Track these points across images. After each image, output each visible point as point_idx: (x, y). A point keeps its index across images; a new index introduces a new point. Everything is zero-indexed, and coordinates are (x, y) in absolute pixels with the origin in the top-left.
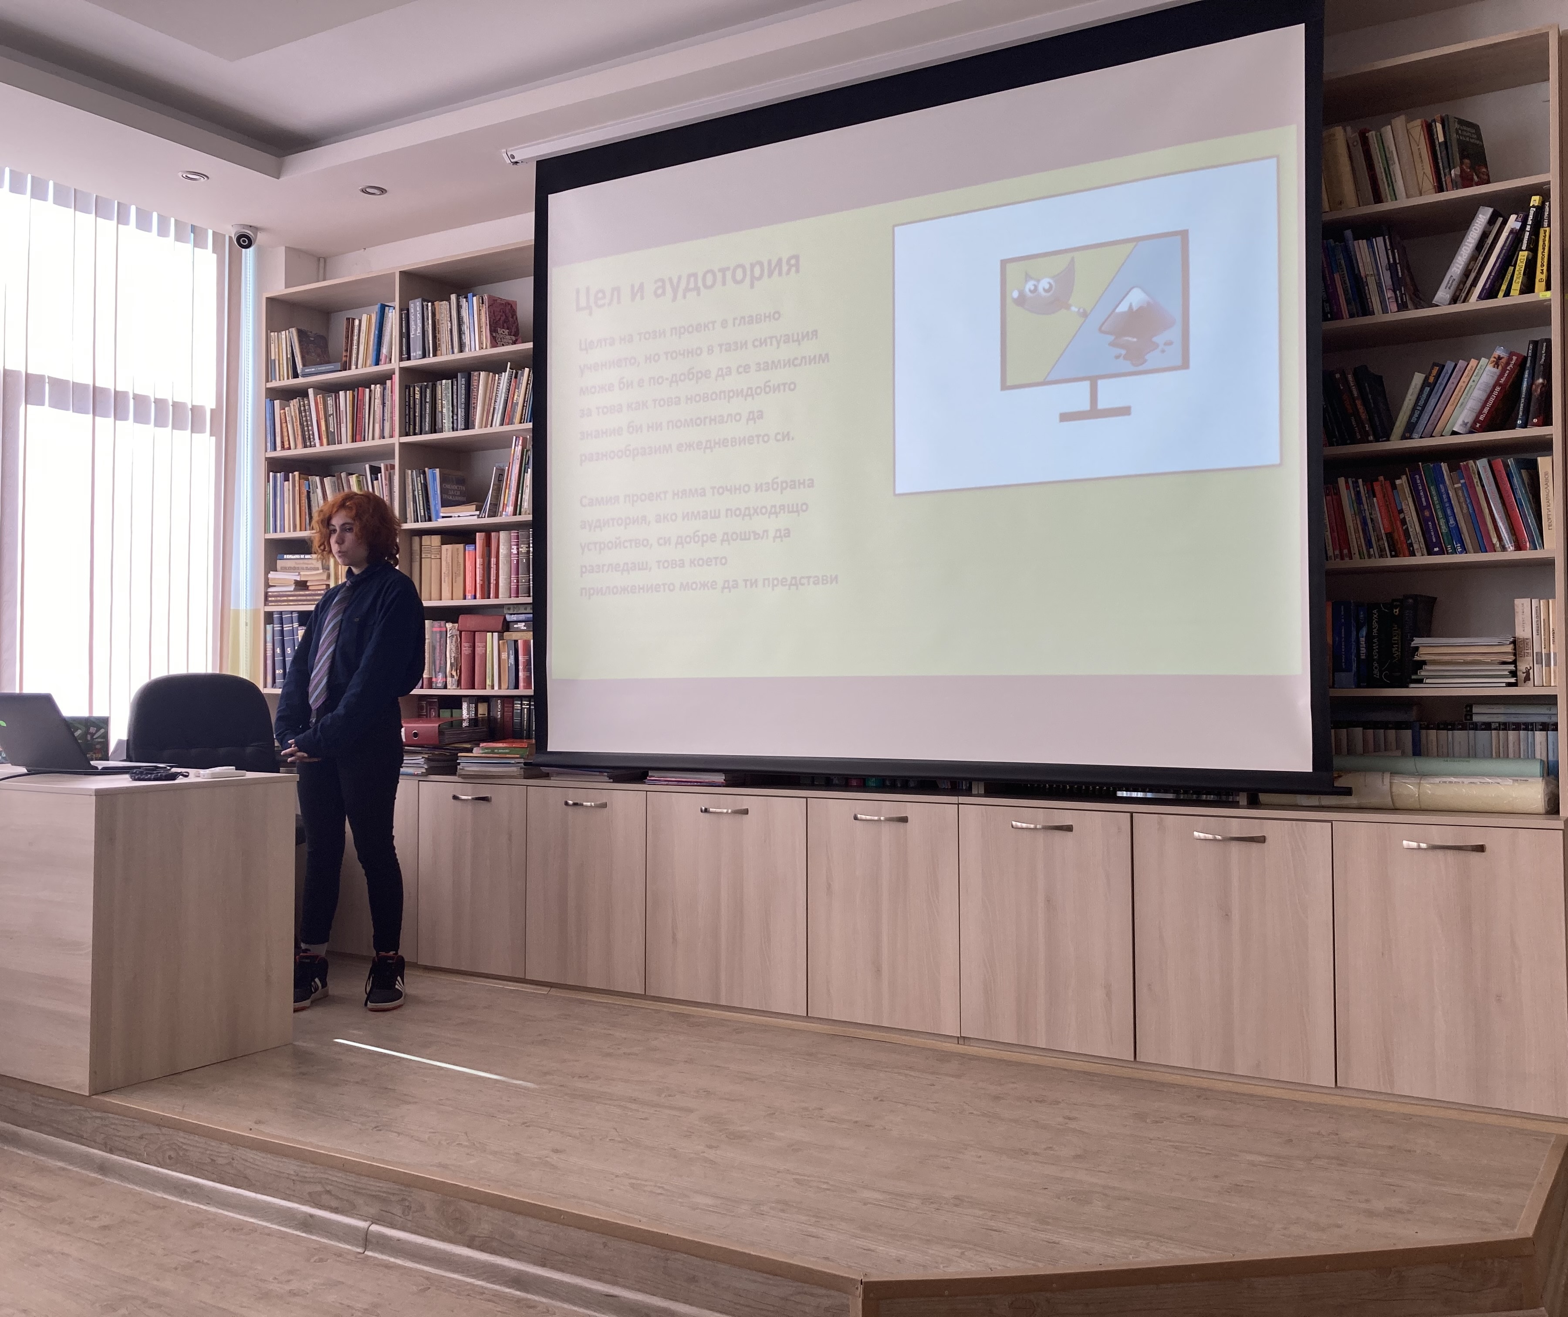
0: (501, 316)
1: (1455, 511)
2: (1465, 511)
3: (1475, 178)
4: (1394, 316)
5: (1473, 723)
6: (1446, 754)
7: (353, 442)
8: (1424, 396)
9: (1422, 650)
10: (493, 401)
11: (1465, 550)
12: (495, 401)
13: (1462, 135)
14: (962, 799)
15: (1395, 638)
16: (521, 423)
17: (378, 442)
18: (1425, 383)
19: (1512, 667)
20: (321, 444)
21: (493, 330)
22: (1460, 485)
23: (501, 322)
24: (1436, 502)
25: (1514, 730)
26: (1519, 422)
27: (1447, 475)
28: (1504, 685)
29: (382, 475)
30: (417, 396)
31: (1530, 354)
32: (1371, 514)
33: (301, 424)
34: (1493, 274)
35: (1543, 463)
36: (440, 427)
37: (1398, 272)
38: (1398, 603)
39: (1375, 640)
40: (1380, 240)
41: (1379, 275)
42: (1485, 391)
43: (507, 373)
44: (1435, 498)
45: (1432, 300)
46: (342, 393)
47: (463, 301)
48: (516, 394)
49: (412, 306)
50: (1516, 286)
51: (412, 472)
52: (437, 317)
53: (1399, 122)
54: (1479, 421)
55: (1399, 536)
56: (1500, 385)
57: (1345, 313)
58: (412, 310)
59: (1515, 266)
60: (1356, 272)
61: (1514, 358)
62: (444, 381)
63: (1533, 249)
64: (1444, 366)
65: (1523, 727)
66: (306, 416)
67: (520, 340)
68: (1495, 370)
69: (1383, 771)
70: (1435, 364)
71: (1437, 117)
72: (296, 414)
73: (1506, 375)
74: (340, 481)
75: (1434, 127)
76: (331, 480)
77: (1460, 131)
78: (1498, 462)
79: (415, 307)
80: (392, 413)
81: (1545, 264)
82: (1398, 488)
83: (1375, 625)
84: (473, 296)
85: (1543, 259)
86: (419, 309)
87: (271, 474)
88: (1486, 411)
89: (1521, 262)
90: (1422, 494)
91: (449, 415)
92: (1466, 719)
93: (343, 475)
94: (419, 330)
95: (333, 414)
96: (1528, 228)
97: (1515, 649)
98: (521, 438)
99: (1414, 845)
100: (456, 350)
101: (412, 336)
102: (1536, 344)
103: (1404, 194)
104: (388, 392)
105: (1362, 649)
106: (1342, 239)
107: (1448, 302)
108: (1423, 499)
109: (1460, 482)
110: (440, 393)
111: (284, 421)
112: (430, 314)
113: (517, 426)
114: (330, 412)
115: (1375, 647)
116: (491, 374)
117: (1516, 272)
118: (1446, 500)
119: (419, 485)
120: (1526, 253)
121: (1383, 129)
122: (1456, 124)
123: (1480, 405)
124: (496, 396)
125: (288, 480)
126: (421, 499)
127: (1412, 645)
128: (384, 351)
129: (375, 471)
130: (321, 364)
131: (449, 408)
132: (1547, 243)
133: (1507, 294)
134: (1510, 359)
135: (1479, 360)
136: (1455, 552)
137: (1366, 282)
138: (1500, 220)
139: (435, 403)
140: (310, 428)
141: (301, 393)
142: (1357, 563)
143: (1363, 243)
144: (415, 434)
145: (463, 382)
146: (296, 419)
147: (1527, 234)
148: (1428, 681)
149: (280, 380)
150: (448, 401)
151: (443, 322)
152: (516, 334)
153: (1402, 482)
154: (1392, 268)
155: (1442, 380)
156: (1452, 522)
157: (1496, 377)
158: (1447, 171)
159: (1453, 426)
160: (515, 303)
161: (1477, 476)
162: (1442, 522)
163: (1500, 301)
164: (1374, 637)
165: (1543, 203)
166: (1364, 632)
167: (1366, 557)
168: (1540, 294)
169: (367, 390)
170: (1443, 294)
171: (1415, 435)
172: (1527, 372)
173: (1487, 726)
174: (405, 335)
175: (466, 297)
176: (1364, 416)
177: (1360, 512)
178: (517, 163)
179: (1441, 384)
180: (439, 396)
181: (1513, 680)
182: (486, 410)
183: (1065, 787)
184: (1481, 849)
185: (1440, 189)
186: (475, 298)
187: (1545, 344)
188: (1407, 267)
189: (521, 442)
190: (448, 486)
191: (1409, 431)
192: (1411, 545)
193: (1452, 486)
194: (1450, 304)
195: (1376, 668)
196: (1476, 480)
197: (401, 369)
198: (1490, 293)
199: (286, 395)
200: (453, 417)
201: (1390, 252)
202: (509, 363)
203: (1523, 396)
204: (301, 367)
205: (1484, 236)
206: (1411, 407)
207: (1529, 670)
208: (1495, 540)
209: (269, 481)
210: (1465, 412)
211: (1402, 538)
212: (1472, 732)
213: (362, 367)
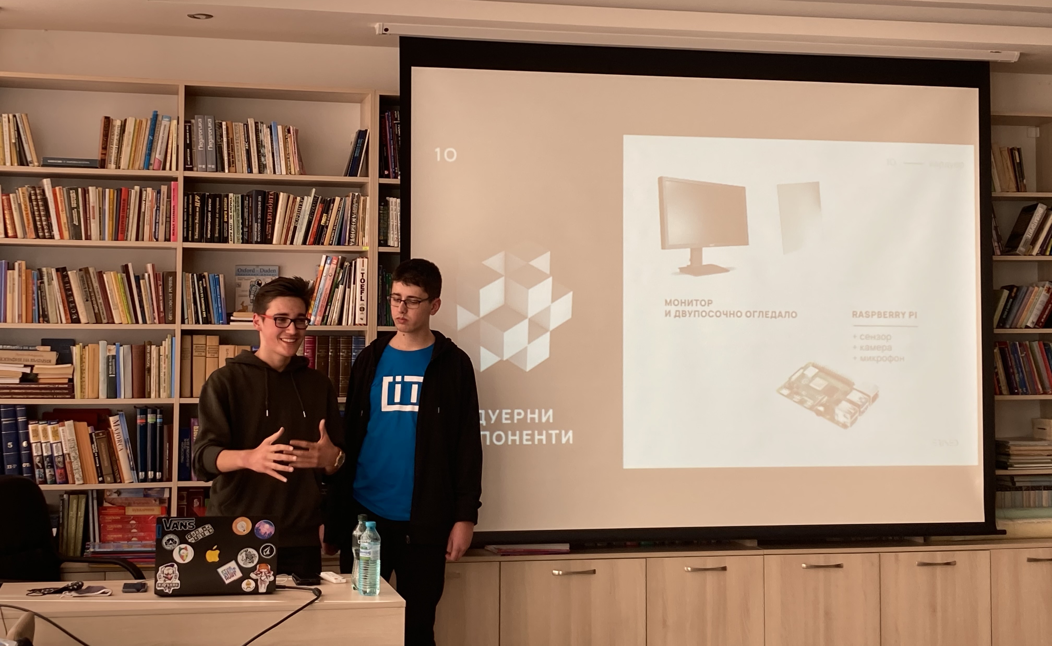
1: (1023, 369)
2: (1027, 370)
5: (1015, 487)
7: (113, 240)
10: (294, 220)
11: (1027, 392)
16: (330, 244)
17: (151, 244)
18: (1009, 296)
20: (62, 237)
25: (1032, 490)
27: (1019, 349)
33: (33, 213)
34: (1044, 241)
36: (225, 235)
37: (998, 232)
42: (1043, 306)
43: (311, 197)
44: (1013, 362)
45: (1016, 252)
46: (92, 189)
47: (263, 127)
48: (324, 218)
49: (199, 120)
51: (193, 275)
52: (231, 136)
54: (1041, 322)
56: (1051, 303)
58: (199, 125)
62: (231, 195)
64: (1020, 288)
66: (40, 206)
68: (1047, 294)
70: (1014, 286)
71: (1015, 147)
72: (25, 201)
74: (88, 276)
75: (1014, 152)
76: (77, 274)
78: (1041, 344)
79: (205, 122)
80: (168, 217)
84: (277, 124)
86: (210, 125)
88: (1045, 316)
90: (1009, 359)
91: (237, 227)
92: (1013, 485)
94: (211, 145)
95: (78, 207)
98: (336, 258)
101: (199, 149)
103: (999, 188)
104: (163, 196)
108: (1009, 362)
110: (226, 205)
111: (7, 207)
112: (224, 133)
113: (329, 248)
114: (74, 205)
116: (292, 196)
118: (1018, 363)
119: (201, 288)
123: (1041, 313)
124: (297, 216)
125: (13, 269)
126: (203, 301)
128: (158, 155)
131: (238, 221)
133: (1049, 253)
135: (1039, 288)
136: (1023, 394)
139: (220, 214)
140: (45, 218)
145: (260, 199)
148: (1013, 466)
150: (237, 213)
153: (996, 351)
156: (1021, 375)
157: (1047, 298)
158: (1021, 179)
159: (1027, 323)
162: (1017, 376)
163: (1049, 257)
169: (133, 191)
170: (1021, 248)
171: (1008, 326)
174: (189, 146)
175: (267, 124)
179: (1020, 298)
182: (285, 227)
185: (1018, 189)
186: (279, 127)
189: (335, 261)
191: (1002, 325)
194: (1023, 255)
196: (1030, 352)
197: (185, 178)
200: (242, 229)
202: (314, 189)
206: (1001, 310)
208: (1040, 387)
210: (1033, 316)
212: (1015, 491)
213: (128, 169)
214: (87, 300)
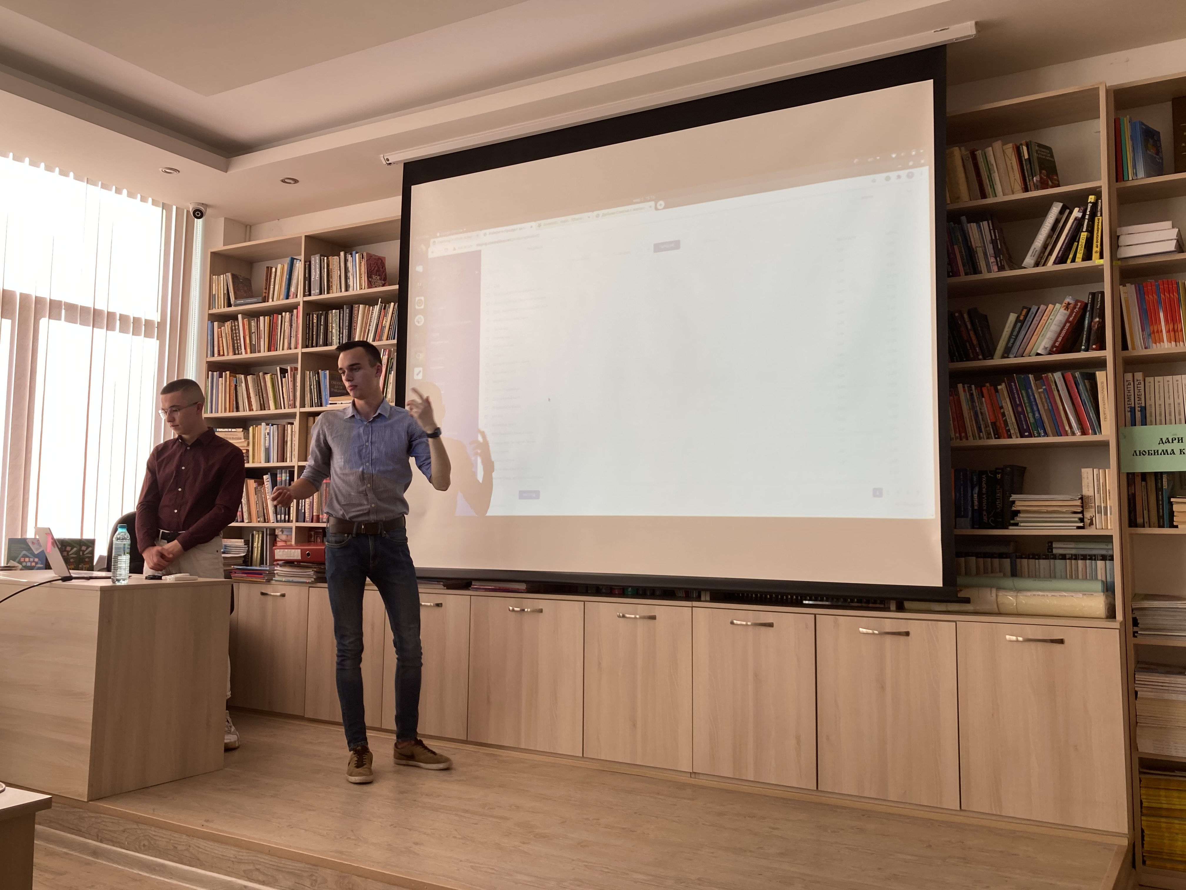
0: (375, 267)
1: (1039, 407)
2: (1046, 408)
3: (1050, 183)
4: (996, 274)
5: (1053, 555)
6: (1035, 575)
7: (268, 351)
8: (1017, 329)
9: (1017, 503)
10: (368, 325)
11: (1046, 434)
12: (370, 325)
13: (1040, 154)
14: (695, 604)
15: (999, 495)
16: (387, 340)
17: (287, 352)
18: (1017, 320)
19: (1080, 516)
20: (246, 353)
21: (369, 276)
22: (1042, 390)
23: (375, 271)
24: (1026, 401)
25: (1082, 559)
26: (1083, 347)
27: (1034, 384)
28: (1075, 528)
29: (289, 375)
30: (315, 321)
31: (1090, 302)
32: (980, 409)
33: (233, 339)
34: (1063, 247)
35: (1100, 376)
36: (331, 341)
37: (998, 246)
38: (1000, 471)
39: (984, 496)
40: (985, 223)
41: (985, 247)
42: (1059, 326)
43: (378, 306)
44: (1025, 399)
45: (1022, 264)
46: (262, 318)
47: (349, 257)
48: (385, 320)
49: (313, 259)
50: (1080, 255)
51: (310, 373)
52: (330, 267)
53: (998, 145)
54: (1056, 347)
55: (1000, 424)
56: (1070, 322)
57: (962, 272)
58: (313, 262)
59: (1078, 242)
60: (969, 244)
61: (1079, 304)
62: (334, 311)
63: (1091, 230)
64: (1030, 309)
65: (1088, 557)
66: (236, 333)
67: (387, 284)
68: (1066, 312)
69: (991, 587)
70: (1024, 308)
71: (1023, 142)
72: (229, 331)
73: (1073, 315)
74: (258, 378)
75: (1021, 148)
76: (252, 377)
77: (1039, 152)
78: (1069, 375)
79: (315, 260)
80: (297, 332)
81: (1099, 241)
82: (999, 391)
83: (984, 485)
84: (356, 253)
85: (1097, 238)
86: (318, 261)
87: (210, 372)
88: (1060, 339)
89: (1083, 240)
90: (1016, 396)
91: (337, 334)
92: (1048, 552)
93: (261, 374)
94: (318, 276)
95: (255, 332)
96: (1087, 217)
97: (1082, 503)
98: (388, 350)
99: (1014, 638)
100: (343, 290)
101: (312, 280)
102: (1094, 295)
103: (1001, 193)
104: (294, 317)
105: (975, 502)
106: (959, 222)
107: (1033, 265)
108: (1017, 400)
109: (1042, 388)
110: (331, 319)
111: (220, 336)
112: (326, 265)
113: (384, 342)
114: (253, 331)
115: (985, 501)
116: (367, 306)
117: (1079, 246)
118: (1033, 400)
119: (315, 381)
120: (1086, 233)
121: (986, 149)
122: (1036, 146)
123: (1056, 335)
124: (370, 321)
125: (222, 377)
126: (315, 391)
127: (1010, 500)
128: (293, 289)
129: (284, 372)
130: (246, 297)
131: (337, 329)
132: (1100, 227)
133: (1073, 261)
134: (1076, 305)
135: (1055, 305)
136: (1039, 435)
137: (976, 251)
138: (1068, 211)
139: (327, 326)
140: (238, 341)
141: (233, 317)
142: (972, 442)
143: (974, 225)
144: (312, 347)
145: (348, 312)
146: (229, 335)
147: (1086, 221)
148: (1022, 524)
149: (218, 308)
150: (337, 324)
151: (335, 270)
152: (385, 279)
153: (1002, 387)
154: (994, 242)
155: (1029, 318)
156: (1037, 415)
157: (1066, 317)
158: (1031, 178)
159: (1037, 349)
160: (384, 258)
161: (1054, 384)
162: (1030, 415)
163: (1068, 265)
164: (983, 494)
165: (1097, 201)
166: (976, 490)
167: (977, 438)
168: (1096, 261)
169: (280, 316)
170: (1029, 260)
171: (1011, 356)
172: (1088, 313)
173: (1063, 557)
174: (308, 279)
175: (351, 254)
176: (975, 342)
177: (973, 407)
178: (390, 164)
179: (1028, 321)
180: (330, 321)
181: (1081, 525)
182: (363, 330)
183: (766, 596)
184: (1061, 641)
185: (1026, 190)
186: (357, 255)
187: (1100, 295)
188: (1004, 242)
189: (387, 352)
190: (335, 383)
191: (1006, 354)
192: (1009, 430)
193: (1037, 391)
194: (1034, 267)
195: (985, 515)
196: (1054, 387)
197: (304, 302)
198: (1062, 260)
199: (222, 318)
200: (339, 335)
201: (992, 231)
202: (380, 299)
203: (1086, 330)
204: (234, 299)
205: (1057, 221)
206: (1007, 336)
207: (1092, 518)
208: (1067, 428)
209: (208, 378)
210: (1046, 340)
211: (1003, 425)
212: (1052, 561)
213: (277, 300)
214: (256, 395)
